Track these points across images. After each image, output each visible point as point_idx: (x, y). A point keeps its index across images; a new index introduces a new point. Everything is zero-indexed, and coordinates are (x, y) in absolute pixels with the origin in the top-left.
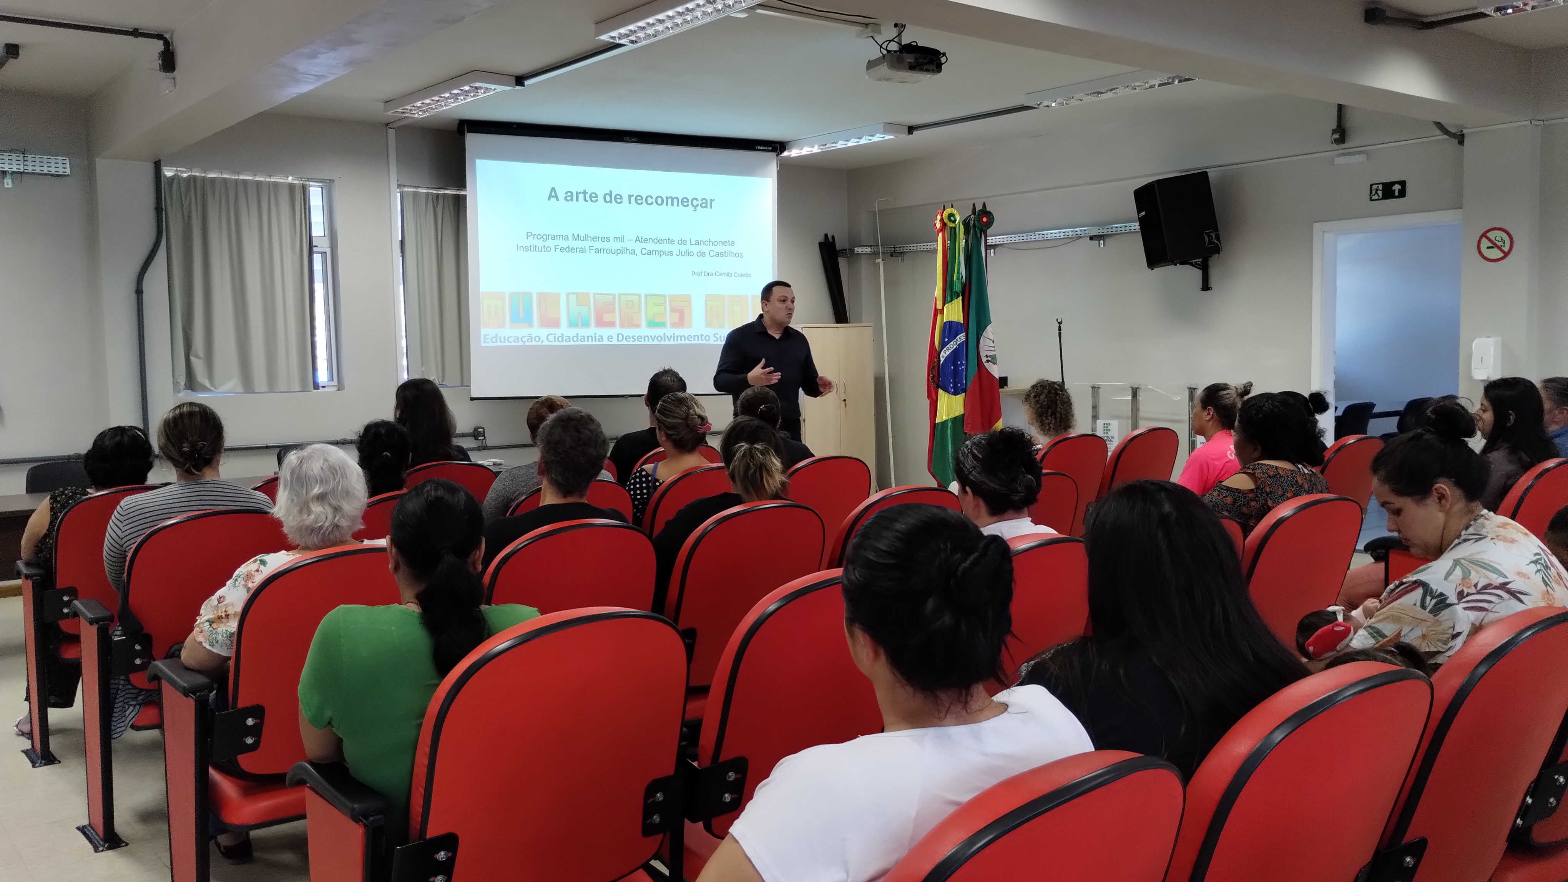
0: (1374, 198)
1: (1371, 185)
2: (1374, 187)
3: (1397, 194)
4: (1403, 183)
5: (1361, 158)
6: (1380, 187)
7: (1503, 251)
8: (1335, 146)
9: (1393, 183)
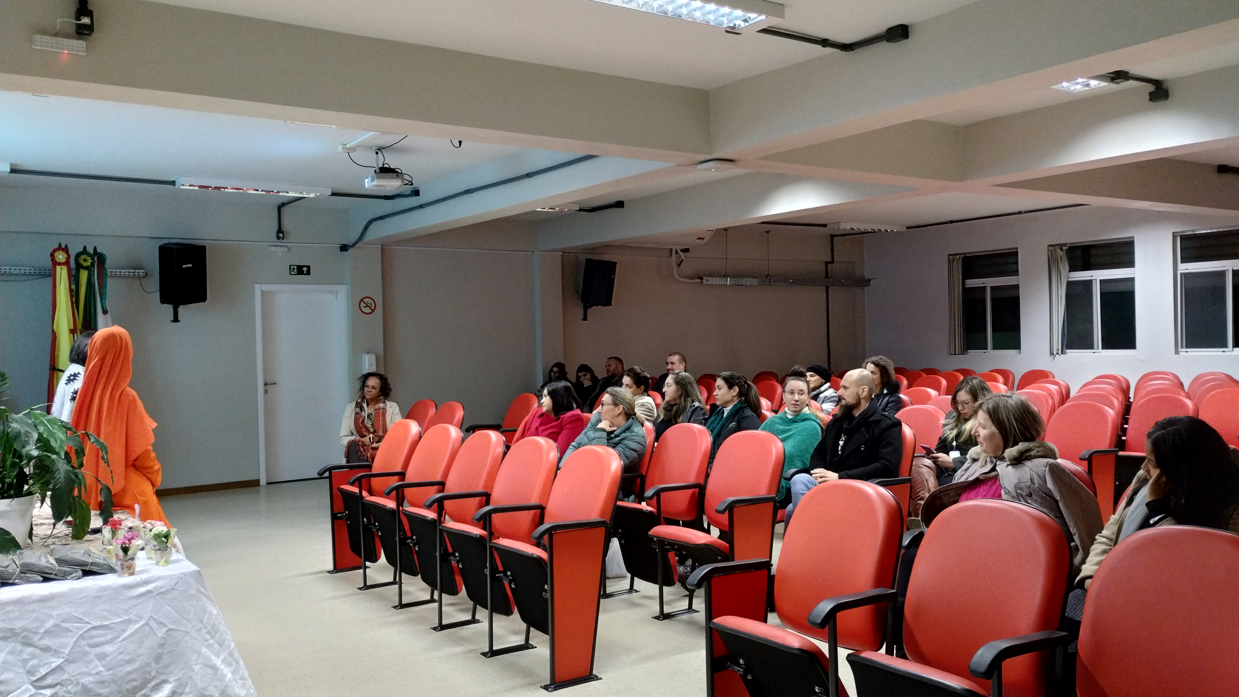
0: (292, 273)
1: (290, 266)
2: (292, 267)
3: (305, 273)
4: (308, 267)
5: (286, 249)
6: (296, 267)
7: (371, 309)
8: (277, 241)
9: (303, 266)
